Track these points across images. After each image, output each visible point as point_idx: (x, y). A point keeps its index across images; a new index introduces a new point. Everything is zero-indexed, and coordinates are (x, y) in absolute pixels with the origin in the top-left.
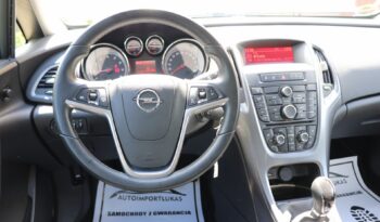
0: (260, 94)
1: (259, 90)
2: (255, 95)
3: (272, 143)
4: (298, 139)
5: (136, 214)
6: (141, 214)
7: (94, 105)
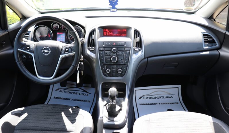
0: (102, 51)
1: (102, 49)
2: (100, 51)
3: (104, 72)
4: (117, 71)
5: (66, 99)
6: (68, 99)
7: (28, 51)
